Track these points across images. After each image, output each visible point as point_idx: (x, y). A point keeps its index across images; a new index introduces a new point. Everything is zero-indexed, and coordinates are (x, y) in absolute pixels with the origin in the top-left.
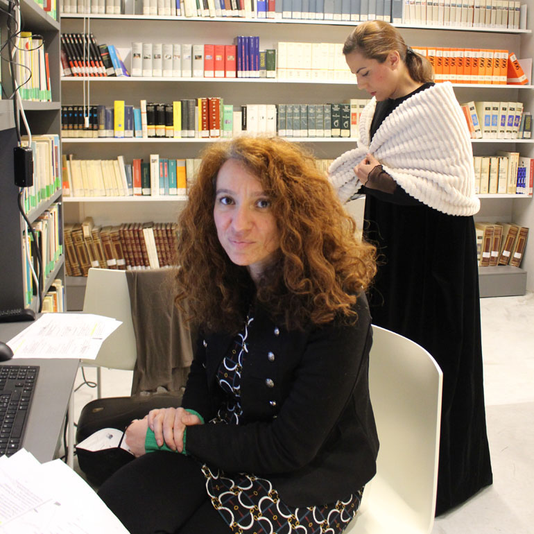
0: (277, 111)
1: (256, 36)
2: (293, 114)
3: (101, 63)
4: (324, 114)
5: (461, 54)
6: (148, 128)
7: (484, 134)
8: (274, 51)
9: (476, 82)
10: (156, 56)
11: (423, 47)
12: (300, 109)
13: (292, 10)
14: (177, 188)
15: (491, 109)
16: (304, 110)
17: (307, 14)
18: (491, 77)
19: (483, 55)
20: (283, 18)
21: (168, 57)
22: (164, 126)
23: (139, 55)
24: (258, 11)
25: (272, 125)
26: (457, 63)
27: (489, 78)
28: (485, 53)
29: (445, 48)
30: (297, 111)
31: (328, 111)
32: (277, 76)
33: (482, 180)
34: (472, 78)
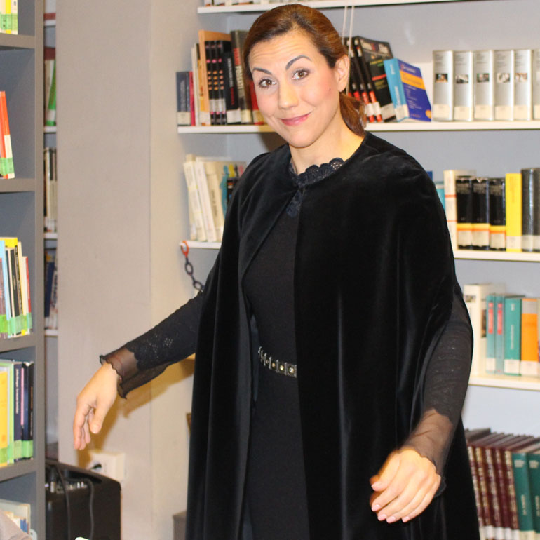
3: (372, 95)
6: (459, 230)
10: (481, 76)
14: (520, 359)
21: (504, 78)
22: (487, 226)
23: (446, 76)
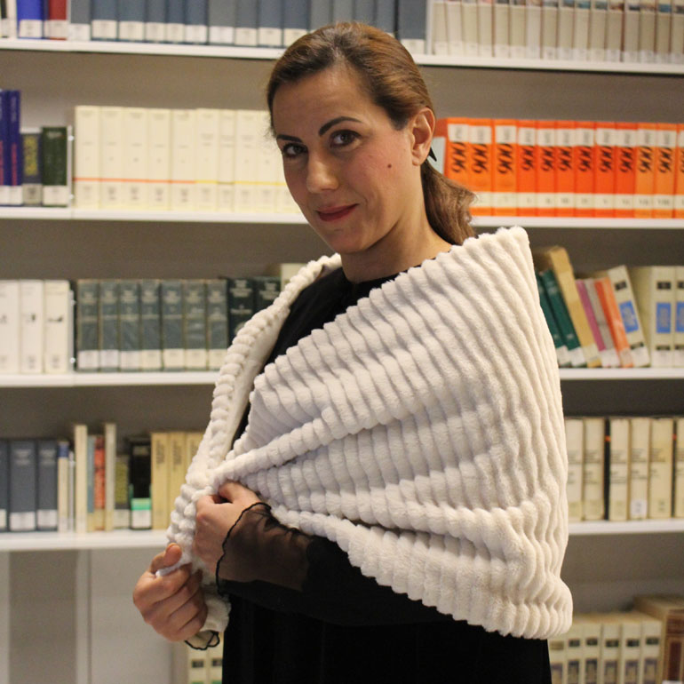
0: (75, 298)
1: (13, 89)
2: (119, 308)
4: (207, 307)
5: (586, 137)
7: (656, 354)
8: (63, 131)
9: (631, 214)
11: (481, 120)
12: (139, 292)
13: (119, 17)
15: (674, 285)
16: (149, 297)
17: (161, 26)
18: (669, 197)
19: (647, 138)
20: (93, 39)
24: (20, 16)
25: (62, 335)
26: (575, 162)
27: (666, 202)
28: (653, 133)
29: (542, 121)
30: (129, 297)
31: (217, 297)
32: (74, 201)
33: (654, 481)
34: (618, 201)
